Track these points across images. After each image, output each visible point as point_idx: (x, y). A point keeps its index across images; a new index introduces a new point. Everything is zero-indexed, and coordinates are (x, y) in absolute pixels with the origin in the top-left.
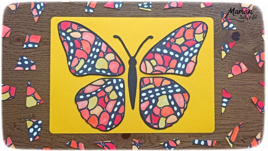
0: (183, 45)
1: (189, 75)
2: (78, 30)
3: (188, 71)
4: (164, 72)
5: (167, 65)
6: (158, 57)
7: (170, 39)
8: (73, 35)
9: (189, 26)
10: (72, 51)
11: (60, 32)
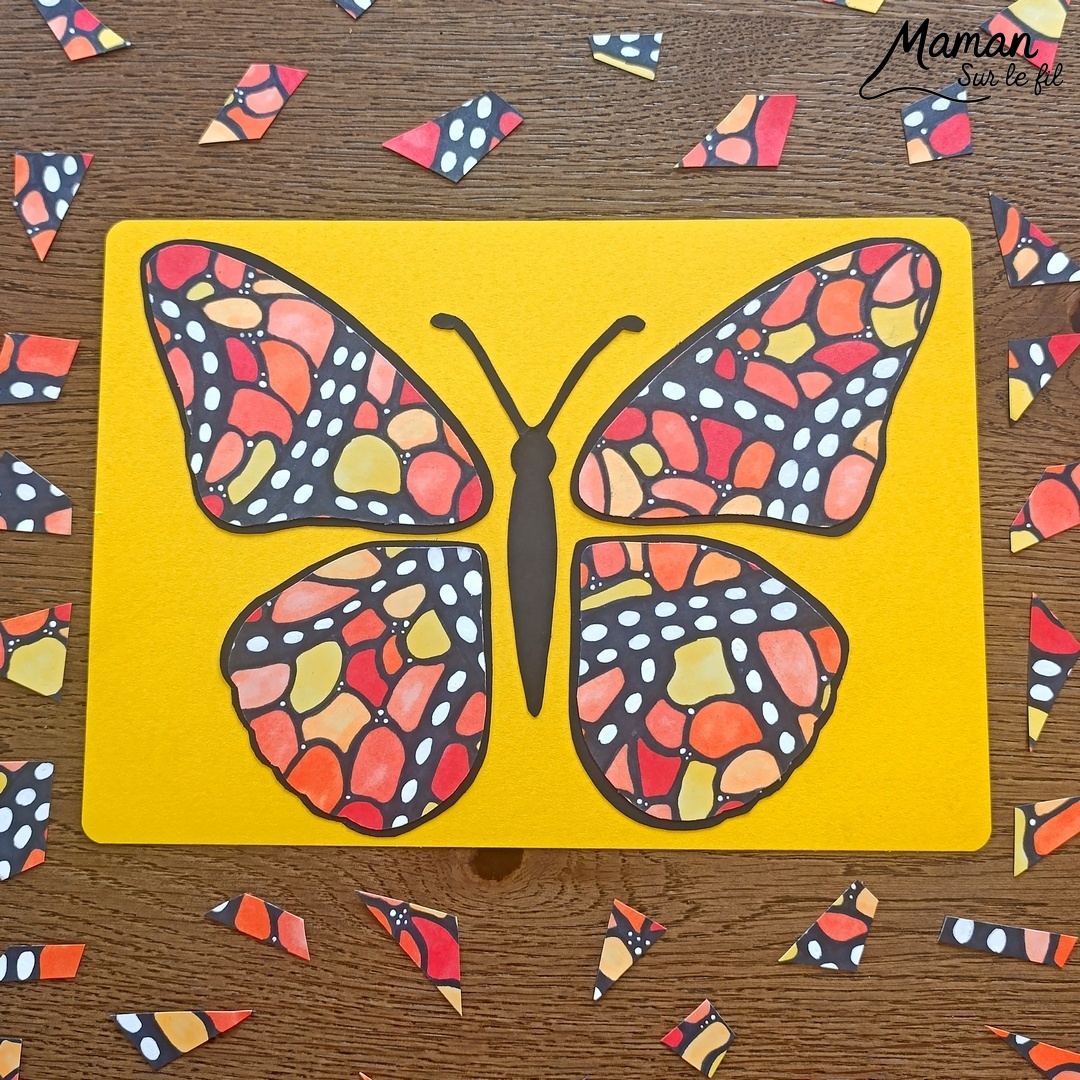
0: (807, 363)
1: (841, 528)
2: (245, 289)
3: (840, 503)
4: (705, 511)
5: (723, 473)
6: (672, 429)
7: (735, 334)
8: (218, 312)
9: (842, 263)
10: (212, 399)
11: (151, 297)
